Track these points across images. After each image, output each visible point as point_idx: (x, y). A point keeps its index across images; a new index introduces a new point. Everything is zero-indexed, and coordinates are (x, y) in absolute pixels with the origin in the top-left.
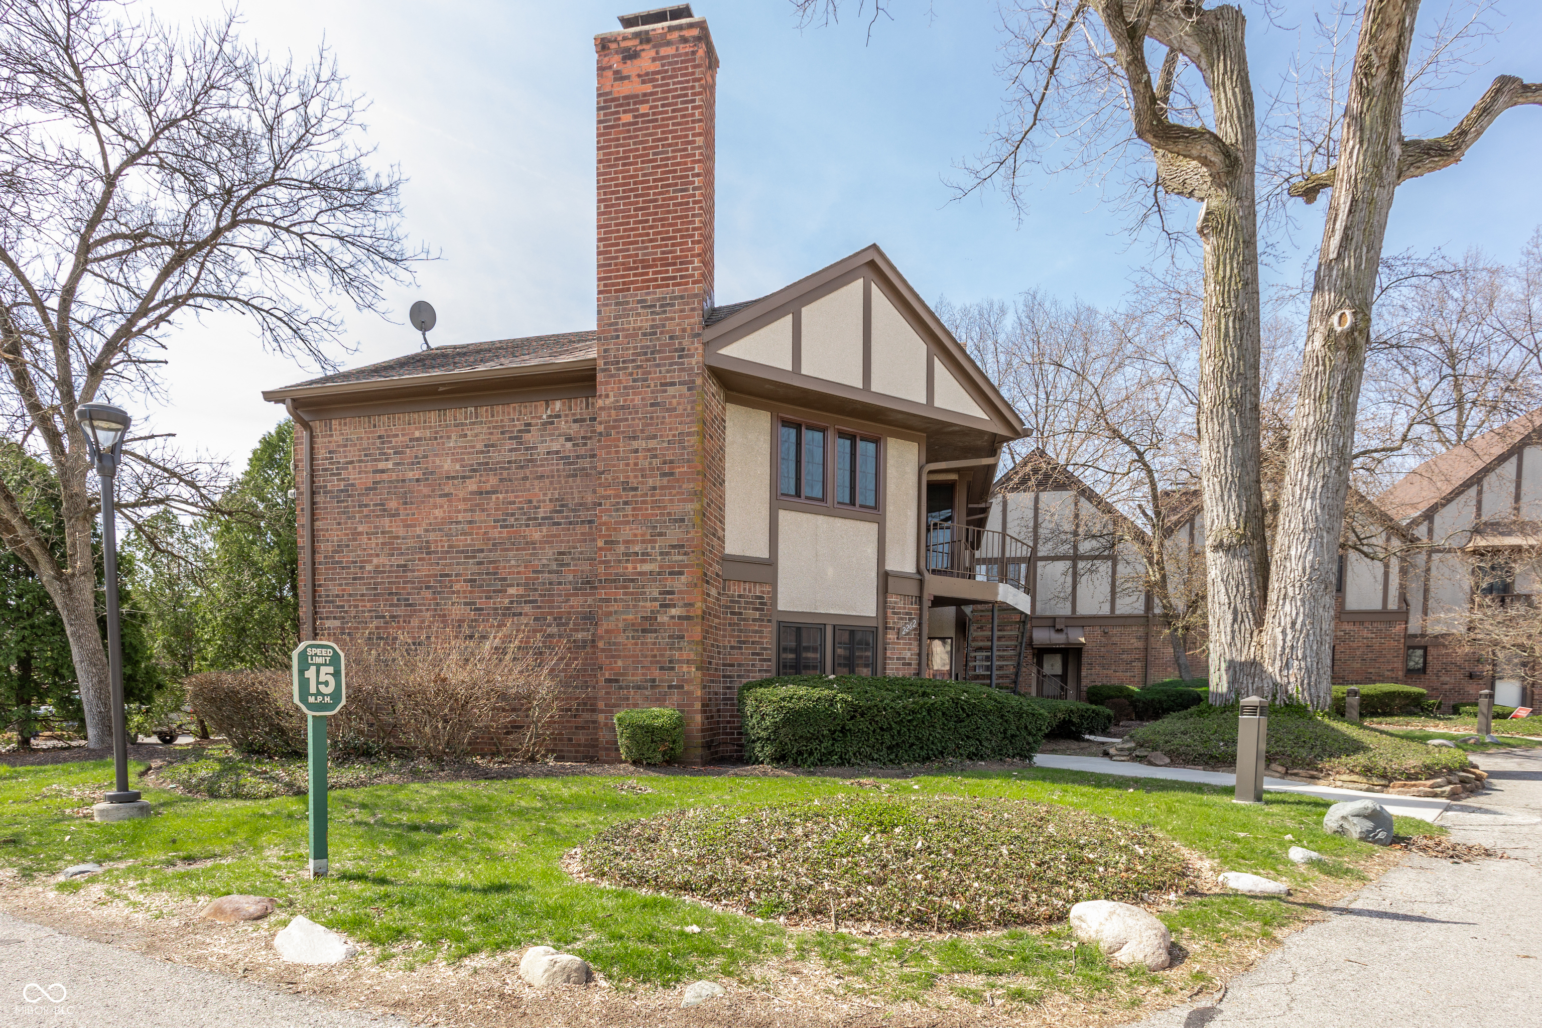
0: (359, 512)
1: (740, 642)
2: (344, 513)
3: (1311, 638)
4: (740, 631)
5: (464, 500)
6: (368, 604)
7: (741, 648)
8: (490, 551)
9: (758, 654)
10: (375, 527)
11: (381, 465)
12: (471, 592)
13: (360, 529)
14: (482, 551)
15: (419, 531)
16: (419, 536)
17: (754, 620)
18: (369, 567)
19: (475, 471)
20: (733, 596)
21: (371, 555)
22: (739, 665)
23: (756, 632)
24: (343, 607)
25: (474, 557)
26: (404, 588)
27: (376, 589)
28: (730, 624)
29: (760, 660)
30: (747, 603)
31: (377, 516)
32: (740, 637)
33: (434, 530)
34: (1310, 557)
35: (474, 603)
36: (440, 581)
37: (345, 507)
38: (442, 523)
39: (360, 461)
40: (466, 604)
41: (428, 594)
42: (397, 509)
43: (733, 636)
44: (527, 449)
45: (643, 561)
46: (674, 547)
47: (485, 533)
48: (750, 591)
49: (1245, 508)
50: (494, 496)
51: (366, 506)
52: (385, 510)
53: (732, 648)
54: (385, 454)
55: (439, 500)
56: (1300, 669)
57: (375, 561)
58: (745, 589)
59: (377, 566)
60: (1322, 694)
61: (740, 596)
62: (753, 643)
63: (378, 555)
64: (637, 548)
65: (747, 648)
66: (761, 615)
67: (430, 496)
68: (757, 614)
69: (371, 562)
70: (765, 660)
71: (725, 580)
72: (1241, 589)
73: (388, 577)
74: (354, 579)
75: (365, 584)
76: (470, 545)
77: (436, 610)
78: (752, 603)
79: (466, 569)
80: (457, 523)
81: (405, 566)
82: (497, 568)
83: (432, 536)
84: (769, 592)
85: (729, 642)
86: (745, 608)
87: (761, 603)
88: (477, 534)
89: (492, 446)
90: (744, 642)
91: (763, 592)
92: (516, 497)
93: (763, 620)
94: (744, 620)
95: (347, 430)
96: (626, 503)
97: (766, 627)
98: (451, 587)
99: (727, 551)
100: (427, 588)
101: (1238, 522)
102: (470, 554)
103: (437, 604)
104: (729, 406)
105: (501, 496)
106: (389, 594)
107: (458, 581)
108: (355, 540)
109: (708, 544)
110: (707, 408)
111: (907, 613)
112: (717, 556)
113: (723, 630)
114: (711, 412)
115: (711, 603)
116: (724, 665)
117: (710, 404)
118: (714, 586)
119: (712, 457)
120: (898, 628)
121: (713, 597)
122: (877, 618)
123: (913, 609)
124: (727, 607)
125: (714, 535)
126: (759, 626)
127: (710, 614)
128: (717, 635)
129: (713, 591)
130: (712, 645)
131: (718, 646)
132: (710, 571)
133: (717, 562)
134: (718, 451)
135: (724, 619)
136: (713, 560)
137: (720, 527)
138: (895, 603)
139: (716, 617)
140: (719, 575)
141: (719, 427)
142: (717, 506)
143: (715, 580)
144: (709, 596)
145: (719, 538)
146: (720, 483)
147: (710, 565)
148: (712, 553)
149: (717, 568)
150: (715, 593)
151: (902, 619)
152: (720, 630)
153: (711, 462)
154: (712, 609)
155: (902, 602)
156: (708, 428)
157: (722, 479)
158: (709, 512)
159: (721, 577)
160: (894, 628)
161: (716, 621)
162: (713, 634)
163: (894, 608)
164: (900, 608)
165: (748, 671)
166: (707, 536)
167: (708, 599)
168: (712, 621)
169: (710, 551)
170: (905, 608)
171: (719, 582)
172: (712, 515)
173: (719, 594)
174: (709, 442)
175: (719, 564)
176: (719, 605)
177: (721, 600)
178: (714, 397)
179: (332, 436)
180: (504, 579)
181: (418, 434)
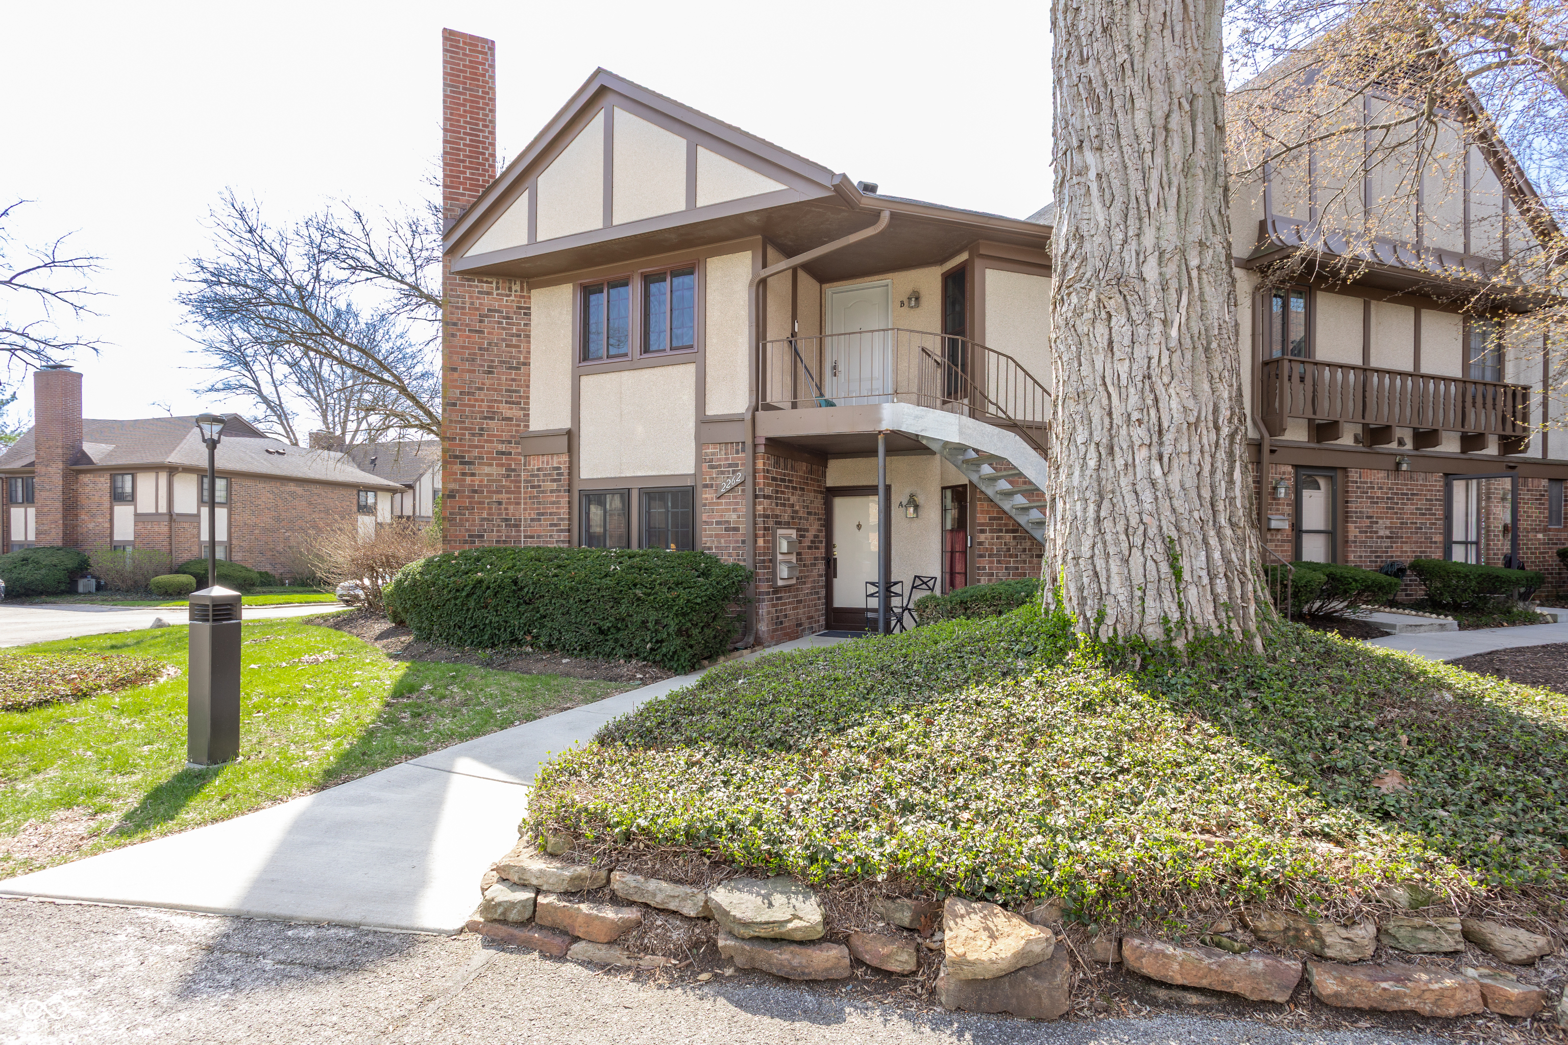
1: (538, 514)
4: (539, 503)
7: (539, 520)
9: (555, 525)
17: (552, 491)
20: (533, 470)
22: (539, 537)
23: (553, 503)
28: (530, 498)
29: (558, 531)
30: (545, 475)
32: (538, 509)
43: (533, 509)
48: (548, 463)
53: (532, 520)
58: (543, 463)
61: (539, 470)
62: (551, 514)
65: (545, 520)
66: (558, 485)
68: (554, 486)
70: (562, 531)
71: (526, 457)
78: (550, 475)
84: (566, 462)
85: (530, 514)
86: (544, 481)
87: (558, 474)
90: (543, 514)
91: (559, 463)
93: (560, 491)
94: (543, 492)
97: (563, 497)
99: (532, 428)
104: (533, 293)
109: (466, 429)
110: (464, 308)
111: (730, 465)
112: (501, 436)
113: (525, 504)
114: (477, 309)
115: (481, 481)
116: (525, 537)
117: (472, 303)
118: (491, 465)
119: (480, 349)
120: (717, 485)
121: (488, 475)
122: (695, 475)
123: (739, 459)
124: (529, 481)
125: (486, 418)
126: (557, 497)
127: (475, 491)
128: (506, 509)
129: (487, 470)
130: (483, 519)
131: (506, 520)
132: (476, 452)
133: (503, 442)
134: (504, 340)
135: (525, 493)
136: (486, 441)
137: (511, 409)
138: (713, 454)
139: (499, 492)
140: (510, 454)
141: (508, 318)
142: (501, 390)
143: (493, 459)
144: (473, 475)
145: (510, 419)
146: (510, 368)
147: (476, 447)
148: (481, 435)
149: (503, 447)
150: (495, 471)
151: (723, 473)
152: (519, 504)
153: (475, 354)
154: (486, 486)
155: (723, 452)
156: (467, 325)
157: (518, 363)
158: (469, 400)
159: (519, 454)
160: (712, 486)
161: (500, 496)
162: (490, 509)
163: (711, 460)
164: (720, 460)
165: (547, 542)
166: (464, 422)
167: (468, 479)
168: (486, 497)
169: (473, 435)
170: (727, 459)
171: (512, 459)
172: (482, 401)
173: (514, 470)
174: (469, 337)
175: (510, 442)
176: (512, 481)
177: (519, 475)
178: (488, 293)
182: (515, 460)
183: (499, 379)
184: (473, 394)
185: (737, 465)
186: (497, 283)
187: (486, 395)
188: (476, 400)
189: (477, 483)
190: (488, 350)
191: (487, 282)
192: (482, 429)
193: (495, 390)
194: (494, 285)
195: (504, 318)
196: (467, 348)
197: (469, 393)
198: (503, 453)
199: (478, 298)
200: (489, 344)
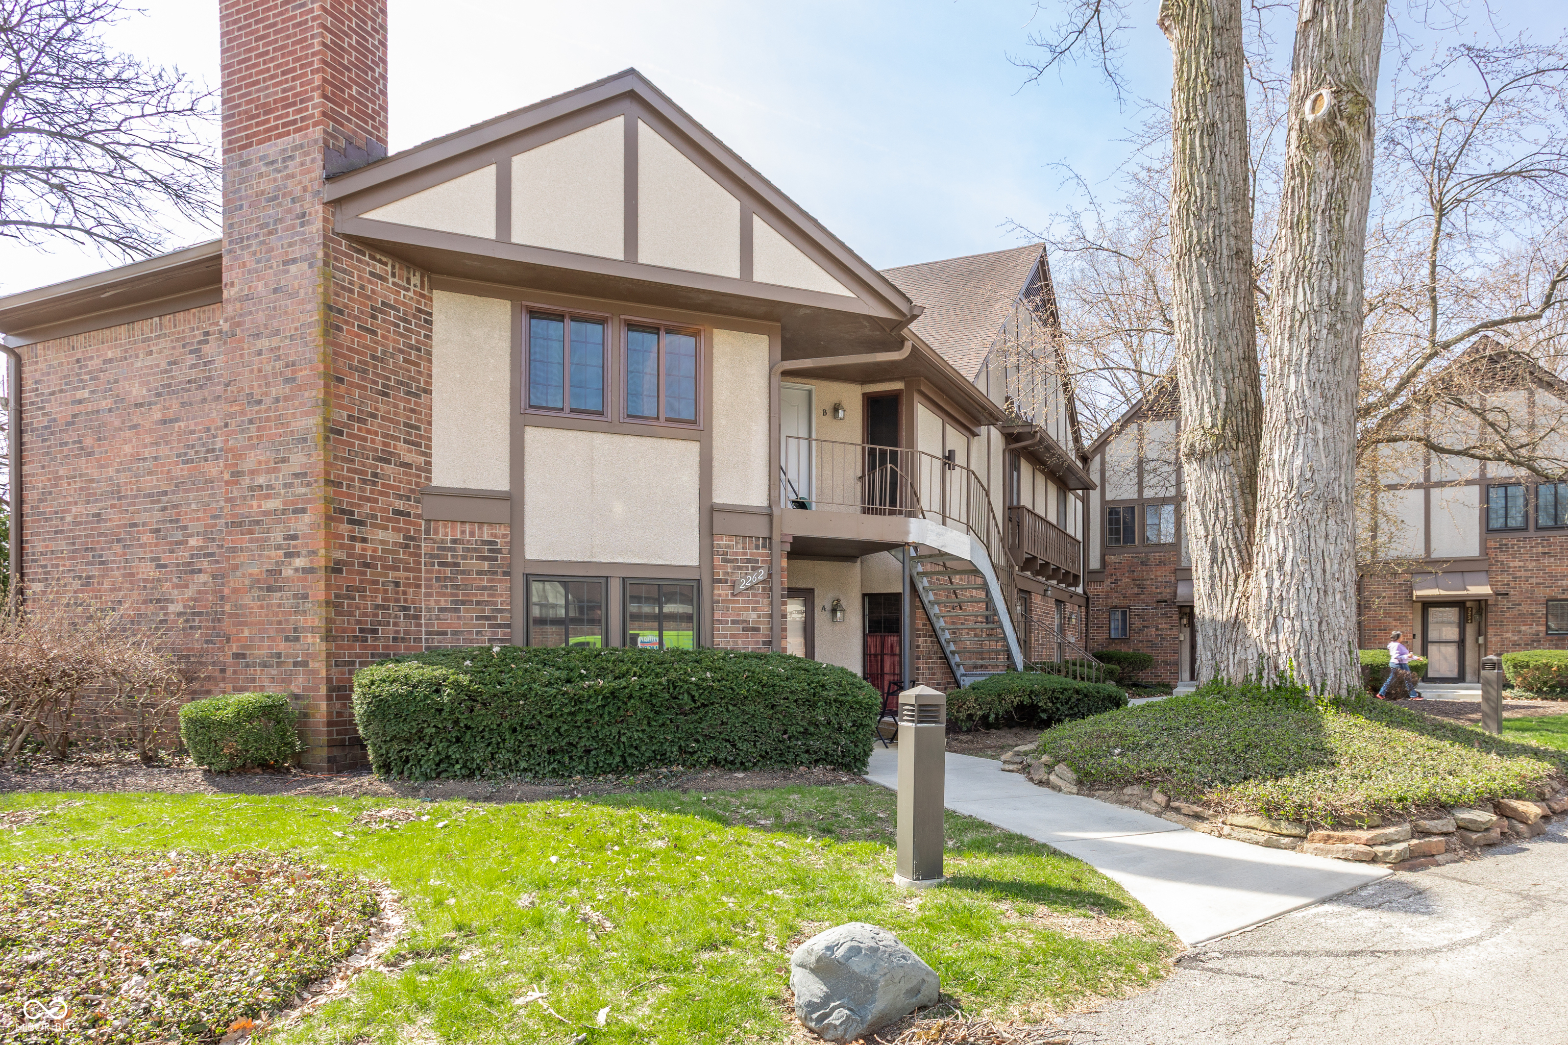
0: (61, 452)
1: (455, 602)
2: (48, 453)
3: (1308, 585)
4: (457, 587)
5: (151, 431)
6: (67, 563)
7: (457, 610)
8: (174, 493)
9: (487, 618)
10: (75, 469)
11: (79, 395)
12: (156, 545)
13: (61, 473)
14: (165, 493)
15: (111, 471)
16: (111, 479)
17: (480, 573)
18: (69, 519)
19: (158, 395)
20: (442, 541)
21: (69, 503)
22: (455, 633)
23: (484, 588)
24: (45, 566)
25: (159, 501)
26: (98, 542)
27: (74, 544)
28: (438, 579)
29: (490, 626)
30: (467, 550)
31: (75, 456)
32: (453, 595)
33: (124, 470)
34: (1298, 462)
35: (158, 559)
36: (129, 533)
37: (49, 447)
38: (131, 462)
39: (61, 391)
40: (152, 560)
41: (118, 548)
42: (93, 447)
43: (444, 595)
44: (206, 363)
45: (268, 497)
46: (296, 475)
47: (169, 472)
48: (472, 534)
49: (1223, 398)
50: (177, 425)
51: (66, 444)
52: (82, 449)
53: (441, 610)
54: (82, 381)
55: (128, 434)
56: (1293, 632)
57: (74, 509)
58: (463, 532)
59: (76, 517)
60: (1331, 671)
61: (454, 541)
62: (478, 603)
63: (76, 503)
64: (261, 480)
65: (467, 611)
66: (490, 566)
67: (120, 429)
68: (486, 565)
69: (69, 511)
70: (500, 626)
71: (428, 521)
72: (1221, 514)
73: (85, 529)
74: (56, 532)
75: (65, 539)
76: (155, 487)
77: (125, 568)
78: (475, 550)
79: (151, 517)
80: (144, 459)
81: (99, 515)
82: (178, 514)
83: (123, 478)
84: (504, 536)
85: (437, 602)
86: (464, 558)
87: (490, 551)
88: (162, 472)
89: (175, 363)
90: (463, 603)
91: (496, 536)
92: (196, 424)
93: (496, 573)
94: (463, 572)
95: (50, 354)
96: (251, 422)
97: (500, 581)
98: (139, 539)
99: (435, 483)
100: (119, 541)
101: (1214, 417)
102: (154, 497)
103: (127, 561)
104: (436, 294)
105: (182, 424)
106: (87, 549)
107: (144, 532)
108: (56, 485)
109: (355, 471)
110: (351, 291)
111: (748, 561)
112: (399, 488)
113: (427, 587)
114: (369, 298)
115: (375, 550)
116: (428, 633)
117: (362, 287)
118: (386, 528)
119: (373, 357)
120: (734, 582)
121: (383, 542)
122: (699, 567)
123: (759, 555)
124: (432, 556)
125: (381, 460)
126: (489, 580)
127: (367, 565)
128: (405, 593)
129: (381, 535)
130: (377, 607)
131: (405, 609)
132: (367, 508)
133: (400, 497)
134: (401, 351)
135: (427, 572)
136: (381, 493)
137: (410, 451)
138: (728, 546)
139: (397, 569)
140: (409, 514)
141: (406, 321)
142: (398, 423)
143: (389, 520)
144: (364, 540)
145: (408, 465)
146: (408, 393)
147: (368, 500)
148: (374, 483)
149: (400, 505)
150: (391, 537)
151: (740, 568)
152: (419, 586)
153: (366, 363)
154: (381, 559)
155: (740, 546)
156: (356, 318)
157: (418, 388)
158: (359, 429)
159: (419, 516)
160: (726, 581)
161: (397, 574)
162: (386, 591)
163: (725, 554)
164: (736, 553)
165: (471, 641)
166: (353, 461)
167: (358, 545)
168: (380, 575)
169: (364, 481)
170: (745, 554)
171: (410, 523)
172: (376, 433)
173: (413, 539)
174: (358, 336)
175: (409, 499)
176: (410, 554)
177: (420, 546)
178: (383, 279)
179: (37, 362)
180: (185, 528)
181: (110, 355)
182: (415, 524)
183: (396, 406)
184: (364, 422)
185: (757, 561)
186: (393, 267)
187: (380, 426)
188: (369, 432)
189: (369, 553)
190: (382, 360)
191: (380, 261)
192: (375, 475)
193: (391, 421)
194: (389, 268)
195: (400, 319)
196: (357, 352)
197: (360, 420)
198: (398, 512)
199: (370, 282)
200: (384, 352)
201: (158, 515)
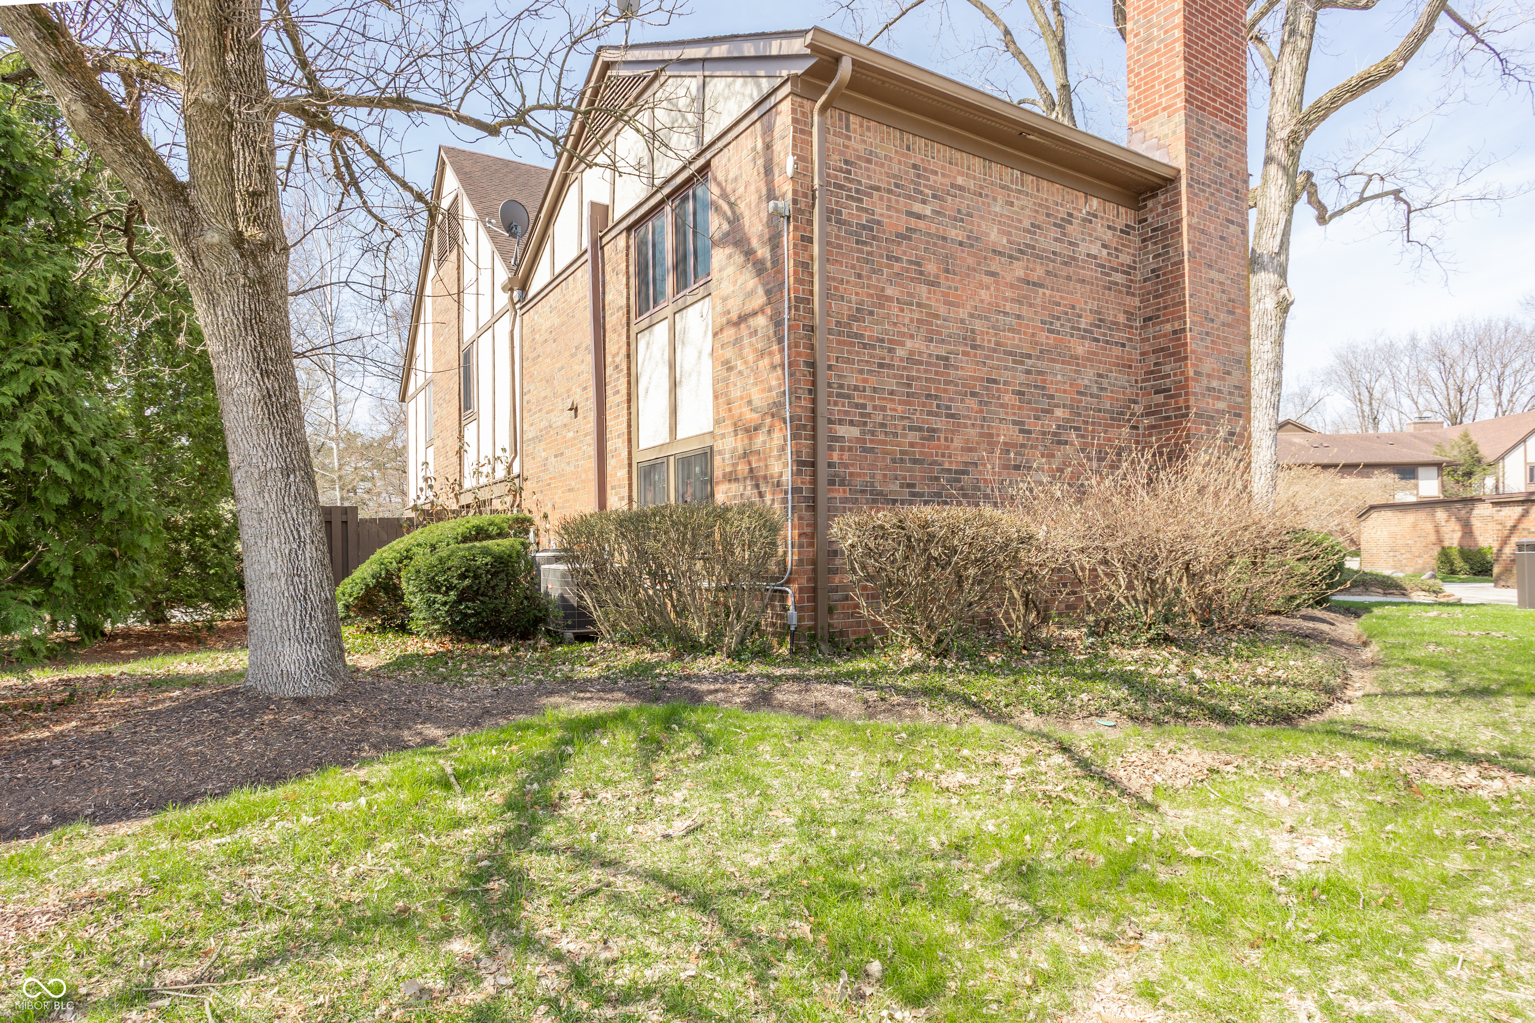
0: (890, 267)
2: (867, 261)
5: (1012, 286)
8: (1038, 358)
10: (910, 295)
11: (917, 207)
12: (1020, 408)
13: (889, 292)
14: (1029, 356)
15: (963, 313)
16: (962, 321)
18: (900, 352)
21: (903, 334)
24: (865, 405)
25: (1022, 363)
26: (946, 391)
27: (909, 386)
31: (912, 279)
33: (980, 317)
35: (1023, 423)
36: (987, 389)
37: (870, 253)
38: (989, 310)
39: (889, 191)
40: (1015, 423)
41: (972, 403)
42: (937, 276)
44: (1070, 243)
45: (1218, 398)
47: (1033, 335)
50: (1041, 290)
51: (898, 259)
52: (921, 273)
54: (921, 192)
55: (987, 279)
57: (909, 343)
59: (912, 353)
63: (912, 337)
67: (975, 270)
69: (903, 344)
73: (926, 371)
74: (881, 365)
75: (895, 376)
76: (1018, 347)
77: (982, 426)
79: (1014, 377)
80: (1006, 314)
81: (947, 359)
82: (1044, 381)
83: (978, 325)
88: (1025, 333)
92: (1062, 298)
95: (870, 137)
98: (999, 398)
100: (973, 394)
102: (1020, 358)
103: (984, 419)
105: (1048, 292)
106: (929, 396)
107: (1007, 391)
108: (882, 306)
179: (849, 138)
180: (1052, 397)
181: (960, 181)
201: (1022, 378)
